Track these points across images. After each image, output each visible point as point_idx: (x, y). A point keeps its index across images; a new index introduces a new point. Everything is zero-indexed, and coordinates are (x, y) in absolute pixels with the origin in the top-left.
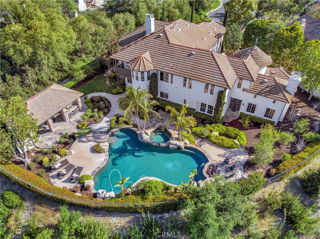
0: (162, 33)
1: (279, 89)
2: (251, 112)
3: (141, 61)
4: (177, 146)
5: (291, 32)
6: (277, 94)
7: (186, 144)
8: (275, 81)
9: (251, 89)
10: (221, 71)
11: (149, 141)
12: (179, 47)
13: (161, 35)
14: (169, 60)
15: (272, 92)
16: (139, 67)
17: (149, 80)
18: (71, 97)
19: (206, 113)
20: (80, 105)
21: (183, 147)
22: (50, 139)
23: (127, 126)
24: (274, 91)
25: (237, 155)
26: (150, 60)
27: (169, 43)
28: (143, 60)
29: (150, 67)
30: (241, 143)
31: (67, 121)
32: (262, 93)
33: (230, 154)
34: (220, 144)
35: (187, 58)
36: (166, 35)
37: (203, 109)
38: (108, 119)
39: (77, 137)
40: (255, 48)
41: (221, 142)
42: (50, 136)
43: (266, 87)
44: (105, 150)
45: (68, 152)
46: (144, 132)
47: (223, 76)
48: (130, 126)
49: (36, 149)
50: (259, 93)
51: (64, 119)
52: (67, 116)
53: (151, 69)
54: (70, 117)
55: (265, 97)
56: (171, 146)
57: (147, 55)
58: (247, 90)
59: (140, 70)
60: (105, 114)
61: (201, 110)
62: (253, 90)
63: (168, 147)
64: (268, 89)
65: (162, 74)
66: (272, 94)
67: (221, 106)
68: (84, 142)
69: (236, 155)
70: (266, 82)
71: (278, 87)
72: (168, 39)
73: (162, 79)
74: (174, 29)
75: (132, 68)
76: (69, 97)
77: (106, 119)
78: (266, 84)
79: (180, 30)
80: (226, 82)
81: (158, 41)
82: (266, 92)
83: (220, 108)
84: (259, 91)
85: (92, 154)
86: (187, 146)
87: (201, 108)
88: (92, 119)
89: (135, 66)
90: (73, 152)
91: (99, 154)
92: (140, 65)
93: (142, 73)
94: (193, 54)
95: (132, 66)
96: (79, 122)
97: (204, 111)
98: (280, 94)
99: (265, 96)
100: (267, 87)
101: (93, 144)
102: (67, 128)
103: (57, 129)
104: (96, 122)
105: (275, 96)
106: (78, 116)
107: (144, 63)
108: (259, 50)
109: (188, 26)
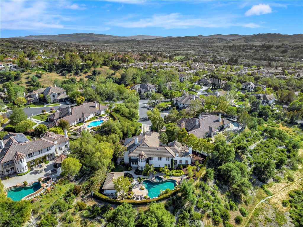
1: (187, 154)
2: (181, 163)
8: (185, 151)
9: (179, 156)
10: (170, 153)
12: (153, 147)
13: (144, 144)
14: (151, 153)
17: (146, 161)
19: (168, 168)
23: (145, 180)
27: (149, 147)
28: (143, 155)
29: (146, 156)
30: (183, 174)
33: (181, 177)
34: (177, 175)
39: (131, 188)
40: (175, 142)
46: (153, 179)
55: (184, 157)
63: (163, 181)
64: (184, 154)
68: (135, 188)
70: (182, 152)
73: (150, 160)
79: (148, 140)
80: (173, 156)
81: (144, 147)
85: (141, 191)
86: (168, 179)
90: (135, 192)
91: (144, 190)
95: (140, 158)
101: (139, 188)
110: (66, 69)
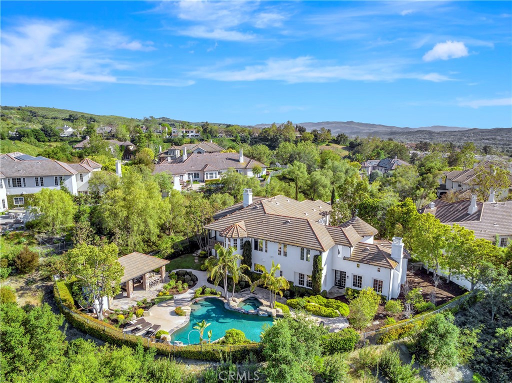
0: (258, 205)
1: (381, 256)
2: (358, 286)
3: (234, 229)
4: (268, 312)
5: (402, 208)
6: (380, 260)
7: (278, 311)
8: (378, 248)
9: (352, 257)
10: (316, 236)
11: (237, 308)
12: (275, 216)
13: (258, 206)
14: (264, 228)
15: (375, 259)
16: (232, 234)
17: (242, 249)
18: (157, 263)
19: (305, 286)
20: (164, 275)
21: (275, 315)
22: (127, 303)
23: (213, 296)
24: (376, 258)
25: (336, 323)
26: (245, 229)
27: (265, 213)
28: (237, 228)
29: (243, 234)
30: (342, 312)
31: (147, 289)
32: (364, 261)
33: (328, 322)
34: (317, 311)
35: (283, 225)
36: (263, 206)
37: (301, 282)
38: (193, 291)
39: (157, 301)
40: (356, 219)
41: (317, 310)
42: (127, 301)
43: (368, 255)
44: (187, 314)
45: (146, 313)
46: (231, 299)
47: (318, 240)
48: (218, 297)
49: (110, 311)
50: (361, 261)
51: (144, 287)
52: (148, 284)
53: (244, 236)
54: (151, 285)
55: (368, 265)
56: (261, 313)
57: (242, 224)
58: (348, 258)
59: (233, 236)
60: (190, 287)
61: (299, 284)
62: (354, 258)
63: (258, 315)
64: (371, 257)
65: (256, 242)
66: (376, 261)
67: (318, 272)
68: (165, 306)
69: (334, 323)
70: (368, 250)
71: (381, 254)
72: (264, 210)
73: (256, 248)
74: (272, 203)
75: (225, 235)
76: (154, 263)
77: (190, 291)
78: (368, 252)
79: (278, 204)
80: (321, 246)
81: (254, 212)
82: (368, 259)
83: (317, 274)
84: (360, 259)
85: (172, 316)
86: (279, 314)
87: (300, 280)
88: (174, 290)
89: (228, 233)
90: (151, 314)
91: (180, 317)
92: (233, 232)
93: (234, 240)
94: (288, 222)
95: (225, 233)
96: (159, 291)
97: (304, 285)
98: (383, 261)
99: (366, 263)
100: (370, 254)
101: (174, 309)
102: (146, 295)
103: (134, 296)
104: (178, 292)
105: (378, 262)
106: (160, 286)
107: (237, 230)
108: (361, 221)
109: (289, 201)
110: (267, 143)
